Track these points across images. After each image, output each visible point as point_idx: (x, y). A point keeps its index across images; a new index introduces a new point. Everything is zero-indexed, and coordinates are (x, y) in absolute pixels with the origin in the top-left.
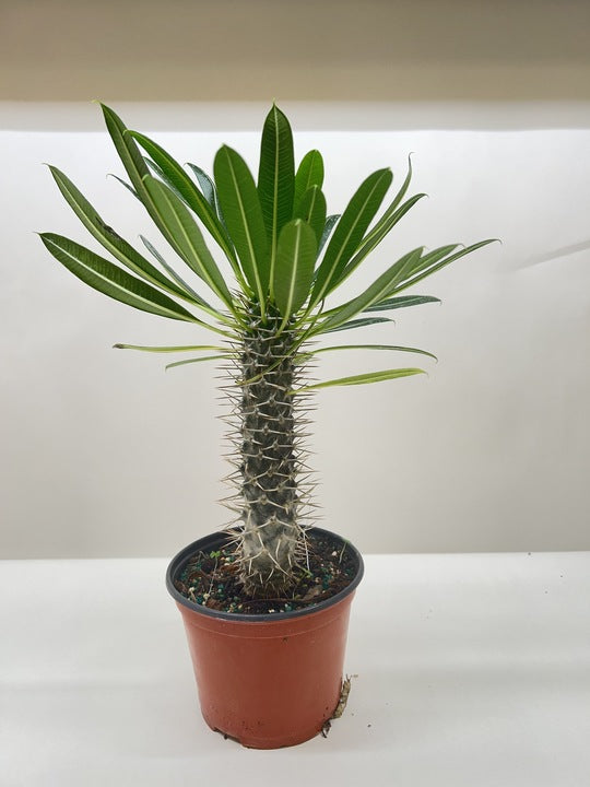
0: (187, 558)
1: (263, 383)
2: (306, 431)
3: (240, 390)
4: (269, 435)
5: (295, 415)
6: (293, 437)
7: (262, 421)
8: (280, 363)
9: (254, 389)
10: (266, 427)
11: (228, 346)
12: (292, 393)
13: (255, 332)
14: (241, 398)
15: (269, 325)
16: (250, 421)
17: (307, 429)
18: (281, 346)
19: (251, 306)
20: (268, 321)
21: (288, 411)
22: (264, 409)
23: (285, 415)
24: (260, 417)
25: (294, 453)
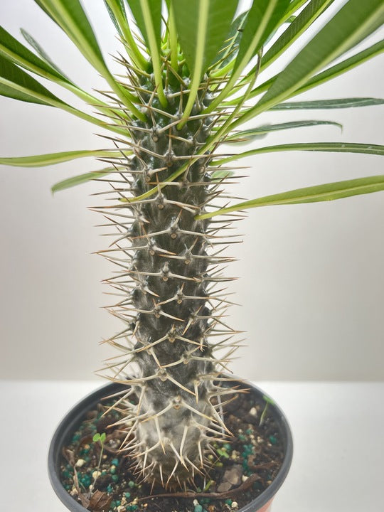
0: (83, 413)
1: (160, 200)
2: (226, 274)
3: (127, 212)
4: (171, 281)
5: (210, 251)
6: (207, 283)
7: (159, 259)
8: (185, 169)
9: (148, 210)
10: (166, 268)
11: (109, 145)
12: (205, 217)
13: (148, 120)
14: (129, 226)
15: (171, 106)
16: (142, 260)
17: (227, 270)
18: (190, 141)
19: (143, 81)
20: (168, 100)
21: (198, 245)
22: (162, 241)
23: (196, 251)
24: (157, 253)
25: (207, 305)
